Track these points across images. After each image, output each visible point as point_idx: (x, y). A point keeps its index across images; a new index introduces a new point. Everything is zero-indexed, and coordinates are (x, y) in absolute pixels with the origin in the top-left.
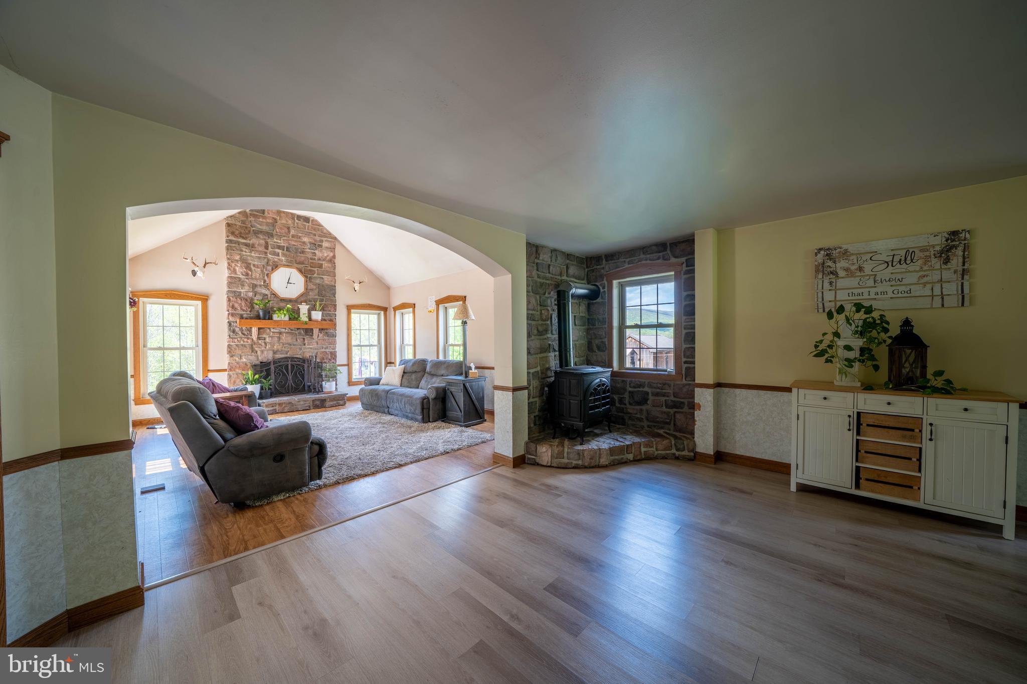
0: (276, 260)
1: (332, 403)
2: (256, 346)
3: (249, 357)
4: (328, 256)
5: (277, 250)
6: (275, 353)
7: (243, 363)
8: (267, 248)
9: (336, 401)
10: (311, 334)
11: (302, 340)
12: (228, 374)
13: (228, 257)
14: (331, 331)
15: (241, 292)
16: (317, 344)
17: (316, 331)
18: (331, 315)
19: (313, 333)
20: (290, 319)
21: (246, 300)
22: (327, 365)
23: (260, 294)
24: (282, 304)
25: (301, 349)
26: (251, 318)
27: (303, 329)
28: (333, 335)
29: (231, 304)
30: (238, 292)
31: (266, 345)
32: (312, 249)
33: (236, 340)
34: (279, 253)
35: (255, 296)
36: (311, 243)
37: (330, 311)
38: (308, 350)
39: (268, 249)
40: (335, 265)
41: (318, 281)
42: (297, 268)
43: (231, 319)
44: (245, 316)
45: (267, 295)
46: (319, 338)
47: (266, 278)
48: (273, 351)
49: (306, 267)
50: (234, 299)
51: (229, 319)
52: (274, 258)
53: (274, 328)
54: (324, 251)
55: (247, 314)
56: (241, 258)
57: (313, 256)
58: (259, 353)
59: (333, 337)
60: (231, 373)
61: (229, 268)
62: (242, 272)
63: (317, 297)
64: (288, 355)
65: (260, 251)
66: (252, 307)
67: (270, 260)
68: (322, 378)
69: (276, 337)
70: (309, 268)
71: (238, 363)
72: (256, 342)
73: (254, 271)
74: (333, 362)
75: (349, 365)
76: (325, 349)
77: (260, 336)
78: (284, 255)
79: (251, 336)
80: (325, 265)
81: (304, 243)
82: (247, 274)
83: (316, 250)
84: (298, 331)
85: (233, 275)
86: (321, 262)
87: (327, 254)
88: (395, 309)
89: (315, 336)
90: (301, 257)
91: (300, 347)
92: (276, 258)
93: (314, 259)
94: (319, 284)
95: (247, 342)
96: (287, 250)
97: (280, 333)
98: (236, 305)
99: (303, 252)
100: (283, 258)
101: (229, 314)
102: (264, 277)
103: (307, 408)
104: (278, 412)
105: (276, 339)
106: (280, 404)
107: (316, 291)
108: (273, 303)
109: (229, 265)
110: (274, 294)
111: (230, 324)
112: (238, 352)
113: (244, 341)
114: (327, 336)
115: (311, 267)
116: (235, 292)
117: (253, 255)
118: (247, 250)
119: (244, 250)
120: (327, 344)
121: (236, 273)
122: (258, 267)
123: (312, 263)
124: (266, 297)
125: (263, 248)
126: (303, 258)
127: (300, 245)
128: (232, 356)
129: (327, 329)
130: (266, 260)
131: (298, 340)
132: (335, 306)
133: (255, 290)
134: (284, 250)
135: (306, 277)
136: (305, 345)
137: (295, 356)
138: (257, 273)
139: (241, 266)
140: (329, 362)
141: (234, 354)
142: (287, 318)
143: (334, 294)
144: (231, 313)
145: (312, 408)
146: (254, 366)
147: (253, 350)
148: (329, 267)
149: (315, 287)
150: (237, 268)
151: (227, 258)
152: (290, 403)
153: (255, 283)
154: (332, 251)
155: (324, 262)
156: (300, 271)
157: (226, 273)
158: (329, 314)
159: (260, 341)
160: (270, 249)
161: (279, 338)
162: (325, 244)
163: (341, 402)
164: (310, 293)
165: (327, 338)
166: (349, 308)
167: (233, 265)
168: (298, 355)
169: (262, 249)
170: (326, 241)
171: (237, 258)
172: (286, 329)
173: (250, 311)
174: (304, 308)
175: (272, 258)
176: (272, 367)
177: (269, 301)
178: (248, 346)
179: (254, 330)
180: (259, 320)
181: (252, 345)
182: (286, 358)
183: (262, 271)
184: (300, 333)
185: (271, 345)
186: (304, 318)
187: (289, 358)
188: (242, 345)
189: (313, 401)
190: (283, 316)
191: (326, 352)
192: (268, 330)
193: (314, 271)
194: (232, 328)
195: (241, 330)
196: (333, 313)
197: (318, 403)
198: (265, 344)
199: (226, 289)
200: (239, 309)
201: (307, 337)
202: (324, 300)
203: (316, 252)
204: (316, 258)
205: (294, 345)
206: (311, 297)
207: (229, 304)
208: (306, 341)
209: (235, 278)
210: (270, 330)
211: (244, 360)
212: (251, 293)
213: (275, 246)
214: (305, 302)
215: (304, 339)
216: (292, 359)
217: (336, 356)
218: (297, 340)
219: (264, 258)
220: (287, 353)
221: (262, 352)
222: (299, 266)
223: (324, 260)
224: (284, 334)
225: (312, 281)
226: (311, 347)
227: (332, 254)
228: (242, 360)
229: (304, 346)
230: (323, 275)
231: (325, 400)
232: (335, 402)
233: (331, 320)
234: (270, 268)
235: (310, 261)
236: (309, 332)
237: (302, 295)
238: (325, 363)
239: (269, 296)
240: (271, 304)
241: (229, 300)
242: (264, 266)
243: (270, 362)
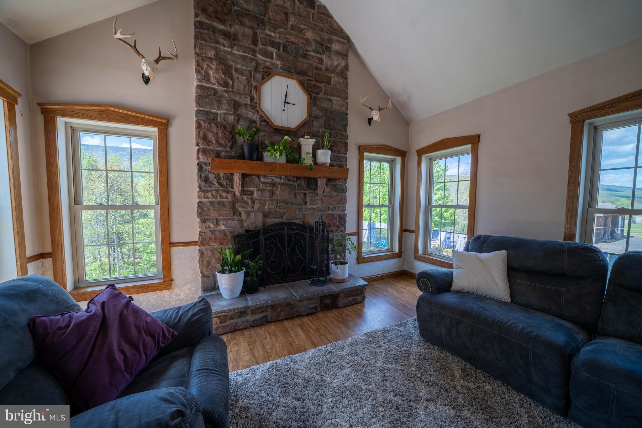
0: (268, 64)
1: (346, 300)
2: (240, 204)
3: (230, 222)
4: (338, 65)
5: (270, 49)
6: (266, 215)
7: (220, 231)
8: (255, 42)
9: (352, 296)
10: (314, 187)
11: (302, 195)
12: (199, 250)
13: (198, 51)
14: (341, 183)
15: (216, 114)
16: (322, 203)
17: (321, 183)
18: (341, 158)
19: (317, 186)
20: (288, 161)
21: (225, 127)
22: (334, 234)
23: (246, 119)
24: (277, 138)
25: (301, 210)
26: (231, 158)
27: (305, 178)
28: (343, 189)
29: (201, 133)
30: (212, 113)
31: (254, 204)
32: (318, 53)
33: (210, 195)
34: (272, 54)
35: (238, 123)
36: (317, 42)
37: (339, 152)
38: (310, 212)
39: (256, 45)
40: (347, 81)
41: (325, 104)
42: (298, 79)
43: (202, 159)
44: (223, 154)
45: (255, 122)
46: (324, 194)
47: (254, 92)
48: (264, 212)
49: (310, 80)
50: (207, 125)
51: (198, 158)
52: (265, 61)
53: (264, 176)
54: (333, 56)
55: (226, 152)
56: (216, 55)
57: (319, 63)
58: (244, 216)
59: (342, 192)
60: (203, 248)
61: (198, 71)
62: (218, 80)
63: (323, 129)
64: (284, 220)
65: (246, 48)
66: (234, 141)
67: (260, 65)
68: (328, 254)
69: (268, 190)
70: (314, 82)
71: (213, 232)
72: (239, 198)
73: (236, 80)
74: (342, 231)
75: (358, 234)
76: (333, 210)
77: (246, 188)
78: (279, 57)
79: (232, 188)
80: (335, 79)
81: (307, 40)
82: (226, 85)
83: (323, 53)
84: (298, 182)
85: (205, 84)
86: (329, 75)
87: (336, 61)
88: (420, 153)
89: (320, 191)
90: (303, 64)
91: (299, 206)
92: (268, 62)
93: (320, 69)
94: (326, 110)
95: (227, 198)
96: (283, 50)
97: (274, 185)
98: (210, 136)
99: (305, 56)
100: (279, 63)
101: (199, 150)
102: (251, 91)
103: (313, 311)
104: (270, 320)
105: (268, 194)
106: (274, 307)
107: (322, 121)
108: (264, 136)
109: (198, 65)
110: (265, 121)
111: (200, 167)
112: (214, 214)
113: (221, 197)
114: (335, 191)
115: (317, 81)
116: (207, 113)
117: (235, 52)
118: (226, 43)
119: (221, 41)
120: (334, 203)
121: (209, 81)
122: (242, 74)
123: (318, 74)
124: (254, 125)
125: (250, 42)
126: (305, 66)
127: (302, 43)
128: (203, 221)
129: (335, 180)
130: (254, 63)
131: (298, 196)
132: (346, 144)
133: (238, 112)
134: (279, 50)
135: (310, 95)
136: (306, 203)
137: (293, 221)
138: (240, 83)
139: (217, 69)
140: (337, 230)
141: (207, 217)
142: (283, 160)
143: (345, 126)
144: (202, 148)
145: (319, 310)
146: (237, 238)
147: (235, 212)
148: (340, 83)
149: (320, 114)
150: (211, 72)
151: (196, 53)
152: (288, 304)
153: (239, 100)
154: (343, 58)
155: (333, 75)
156: (302, 84)
157: (193, 81)
158: (337, 156)
159: (245, 197)
160: (260, 46)
161: (272, 193)
162: (336, 47)
163: (359, 298)
164: (315, 123)
165: (334, 193)
166: (362, 149)
167: (205, 66)
168: (296, 219)
169: (247, 43)
170: (337, 41)
171: (211, 54)
172: (281, 178)
173: (231, 147)
174: (307, 143)
175: (262, 60)
176: (262, 238)
177: (258, 130)
178: (226, 204)
179: (237, 179)
180: (242, 161)
181: (234, 204)
182: (281, 224)
183: (248, 81)
184: (300, 185)
185: (260, 204)
186: (308, 160)
187: (285, 223)
188: (219, 203)
189: (323, 298)
190: (278, 154)
191: (333, 215)
192: (257, 180)
193: (320, 87)
194: (203, 175)
195: (218, 177)
196: (343, 155)
197: (328, 301)
198: (253, 201)
199: (194, 108)
200: (214, 142)
201: (310, 191)
202: (333, 134)
203: (324, 57)
204: (323, 67)
205: (292, 204)
206: (315, 129)
207: (199, 132)
208: (308, 199)
209: (208, 89)
210: (260, 180)
211: (223, 227)
212: (232, 117)
213: (267, 40)
214: (308, 134)
215: (305, 194)
216: (290, 225)
217: (345, 222)
218: (295, 196)
219: (252, 59)
220: (282, 217)
221: (248, 214)
222: (302, 78)
223: (333, 72)
224: (279, 187)
225: (318, 103)
226: (314, 206)
227: (343, 64)
228: (219, 228)
229: (305, 206)
230: (332, 96)
231: (337, 295)
232: (351, 299)
233: (341, 166)
234: (259, 76)
235: (315, 71)
236: (311, 183)
237: (303, 125)
238: (332, 231)
239: (258, 123)
240: (260, 137)
241: (199, 126)
242: (250, 72)
243: (259, 231)
